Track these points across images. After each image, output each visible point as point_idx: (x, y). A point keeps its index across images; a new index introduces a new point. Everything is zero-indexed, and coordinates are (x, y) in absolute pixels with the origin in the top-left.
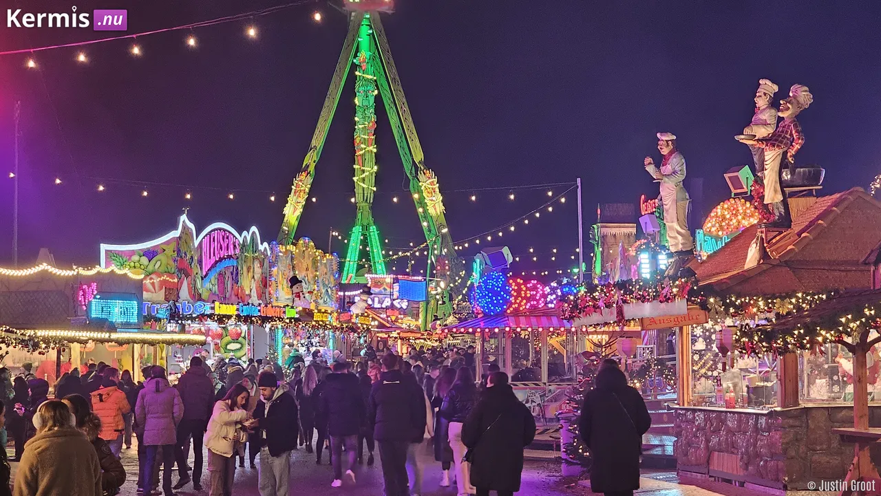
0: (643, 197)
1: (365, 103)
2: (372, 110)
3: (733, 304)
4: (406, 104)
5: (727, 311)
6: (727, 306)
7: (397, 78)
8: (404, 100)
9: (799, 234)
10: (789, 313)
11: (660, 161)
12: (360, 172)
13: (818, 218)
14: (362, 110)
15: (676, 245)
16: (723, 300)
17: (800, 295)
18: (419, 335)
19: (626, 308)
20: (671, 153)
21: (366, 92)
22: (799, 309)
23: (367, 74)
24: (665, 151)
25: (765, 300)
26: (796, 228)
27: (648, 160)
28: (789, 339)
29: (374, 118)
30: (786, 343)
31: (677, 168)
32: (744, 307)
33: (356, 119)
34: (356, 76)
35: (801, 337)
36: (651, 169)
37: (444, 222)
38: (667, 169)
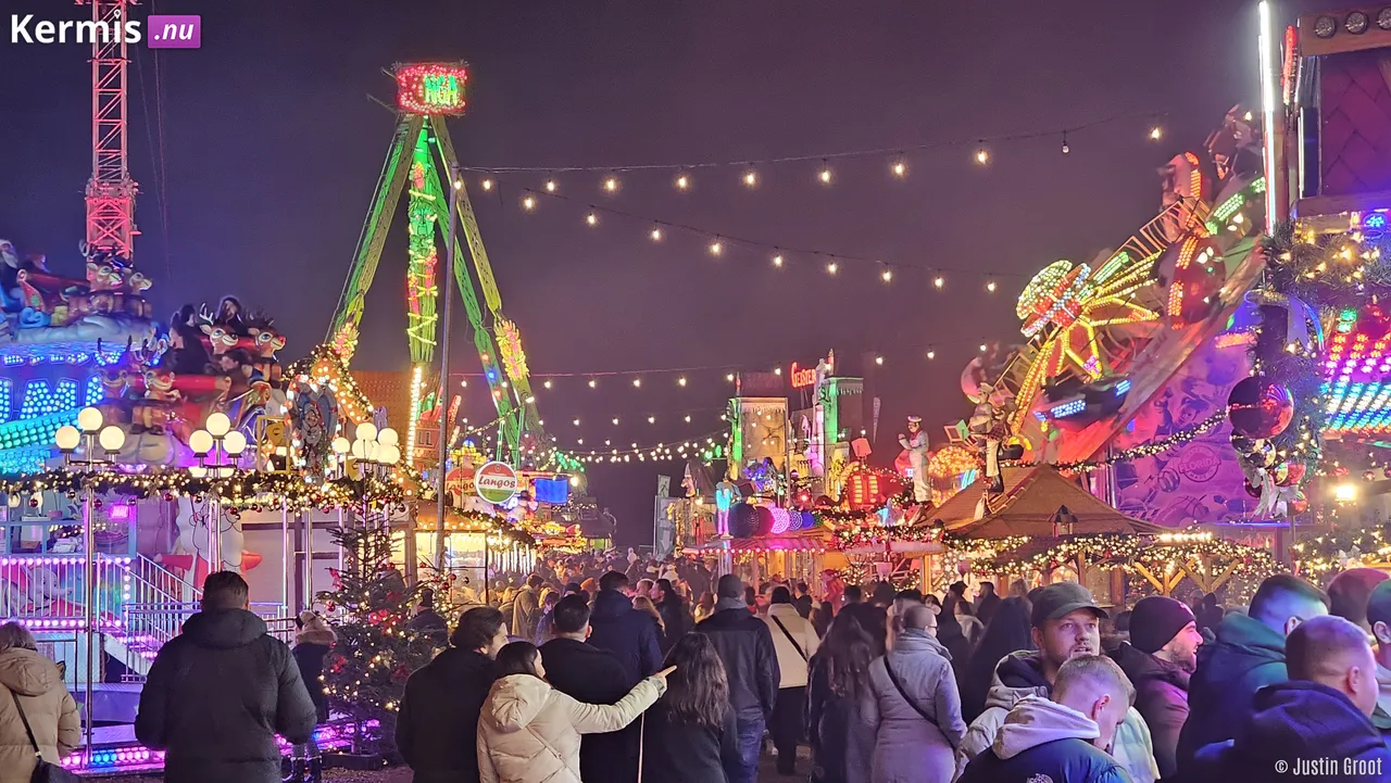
0: (795, 365)
1: (422, 231)
2: (431, 241)
3: (969, 544)
4: (478, 234)
5: (966, 549)
6: (966, 546)
7: (467, 200)
8: (476, 229)
9: (1009, 496)
10: (1005, 551)
11: (910, 436)
12: (415, 323)
13: (1021, 485)
14: (417, 240)
15: (921, 497)
16: (964, 542)
17: (1010, 538)
18: (564, 543)
19: (892, 544)
20: (918, 431)
21: (423, 217)
22: (1011, 548)
23: (424, 192)
24: (914, 430)
25: (989, 541)
26: (1007, 491)
27: (901, 436)
28: (1007, 568)
29: (433, 251)
30: (1005, 570)
31: (923, 443)
32: (977, 545)
33: (411, 252)
34: (409, 196)
35: (1013, 567)
36: (903, 442)
37: (528, 389)
38: (915, 443)
